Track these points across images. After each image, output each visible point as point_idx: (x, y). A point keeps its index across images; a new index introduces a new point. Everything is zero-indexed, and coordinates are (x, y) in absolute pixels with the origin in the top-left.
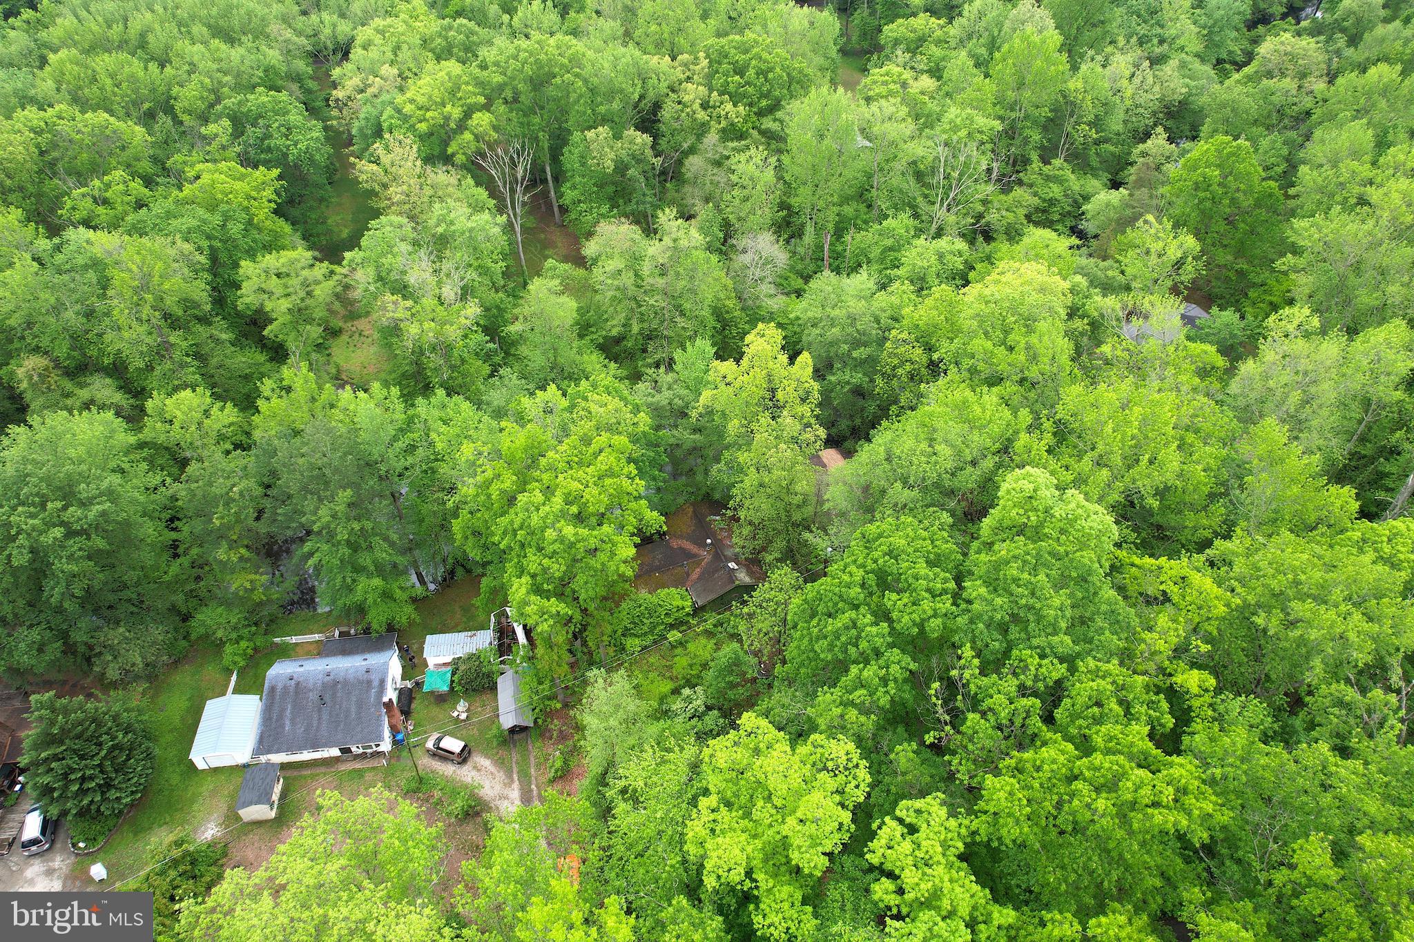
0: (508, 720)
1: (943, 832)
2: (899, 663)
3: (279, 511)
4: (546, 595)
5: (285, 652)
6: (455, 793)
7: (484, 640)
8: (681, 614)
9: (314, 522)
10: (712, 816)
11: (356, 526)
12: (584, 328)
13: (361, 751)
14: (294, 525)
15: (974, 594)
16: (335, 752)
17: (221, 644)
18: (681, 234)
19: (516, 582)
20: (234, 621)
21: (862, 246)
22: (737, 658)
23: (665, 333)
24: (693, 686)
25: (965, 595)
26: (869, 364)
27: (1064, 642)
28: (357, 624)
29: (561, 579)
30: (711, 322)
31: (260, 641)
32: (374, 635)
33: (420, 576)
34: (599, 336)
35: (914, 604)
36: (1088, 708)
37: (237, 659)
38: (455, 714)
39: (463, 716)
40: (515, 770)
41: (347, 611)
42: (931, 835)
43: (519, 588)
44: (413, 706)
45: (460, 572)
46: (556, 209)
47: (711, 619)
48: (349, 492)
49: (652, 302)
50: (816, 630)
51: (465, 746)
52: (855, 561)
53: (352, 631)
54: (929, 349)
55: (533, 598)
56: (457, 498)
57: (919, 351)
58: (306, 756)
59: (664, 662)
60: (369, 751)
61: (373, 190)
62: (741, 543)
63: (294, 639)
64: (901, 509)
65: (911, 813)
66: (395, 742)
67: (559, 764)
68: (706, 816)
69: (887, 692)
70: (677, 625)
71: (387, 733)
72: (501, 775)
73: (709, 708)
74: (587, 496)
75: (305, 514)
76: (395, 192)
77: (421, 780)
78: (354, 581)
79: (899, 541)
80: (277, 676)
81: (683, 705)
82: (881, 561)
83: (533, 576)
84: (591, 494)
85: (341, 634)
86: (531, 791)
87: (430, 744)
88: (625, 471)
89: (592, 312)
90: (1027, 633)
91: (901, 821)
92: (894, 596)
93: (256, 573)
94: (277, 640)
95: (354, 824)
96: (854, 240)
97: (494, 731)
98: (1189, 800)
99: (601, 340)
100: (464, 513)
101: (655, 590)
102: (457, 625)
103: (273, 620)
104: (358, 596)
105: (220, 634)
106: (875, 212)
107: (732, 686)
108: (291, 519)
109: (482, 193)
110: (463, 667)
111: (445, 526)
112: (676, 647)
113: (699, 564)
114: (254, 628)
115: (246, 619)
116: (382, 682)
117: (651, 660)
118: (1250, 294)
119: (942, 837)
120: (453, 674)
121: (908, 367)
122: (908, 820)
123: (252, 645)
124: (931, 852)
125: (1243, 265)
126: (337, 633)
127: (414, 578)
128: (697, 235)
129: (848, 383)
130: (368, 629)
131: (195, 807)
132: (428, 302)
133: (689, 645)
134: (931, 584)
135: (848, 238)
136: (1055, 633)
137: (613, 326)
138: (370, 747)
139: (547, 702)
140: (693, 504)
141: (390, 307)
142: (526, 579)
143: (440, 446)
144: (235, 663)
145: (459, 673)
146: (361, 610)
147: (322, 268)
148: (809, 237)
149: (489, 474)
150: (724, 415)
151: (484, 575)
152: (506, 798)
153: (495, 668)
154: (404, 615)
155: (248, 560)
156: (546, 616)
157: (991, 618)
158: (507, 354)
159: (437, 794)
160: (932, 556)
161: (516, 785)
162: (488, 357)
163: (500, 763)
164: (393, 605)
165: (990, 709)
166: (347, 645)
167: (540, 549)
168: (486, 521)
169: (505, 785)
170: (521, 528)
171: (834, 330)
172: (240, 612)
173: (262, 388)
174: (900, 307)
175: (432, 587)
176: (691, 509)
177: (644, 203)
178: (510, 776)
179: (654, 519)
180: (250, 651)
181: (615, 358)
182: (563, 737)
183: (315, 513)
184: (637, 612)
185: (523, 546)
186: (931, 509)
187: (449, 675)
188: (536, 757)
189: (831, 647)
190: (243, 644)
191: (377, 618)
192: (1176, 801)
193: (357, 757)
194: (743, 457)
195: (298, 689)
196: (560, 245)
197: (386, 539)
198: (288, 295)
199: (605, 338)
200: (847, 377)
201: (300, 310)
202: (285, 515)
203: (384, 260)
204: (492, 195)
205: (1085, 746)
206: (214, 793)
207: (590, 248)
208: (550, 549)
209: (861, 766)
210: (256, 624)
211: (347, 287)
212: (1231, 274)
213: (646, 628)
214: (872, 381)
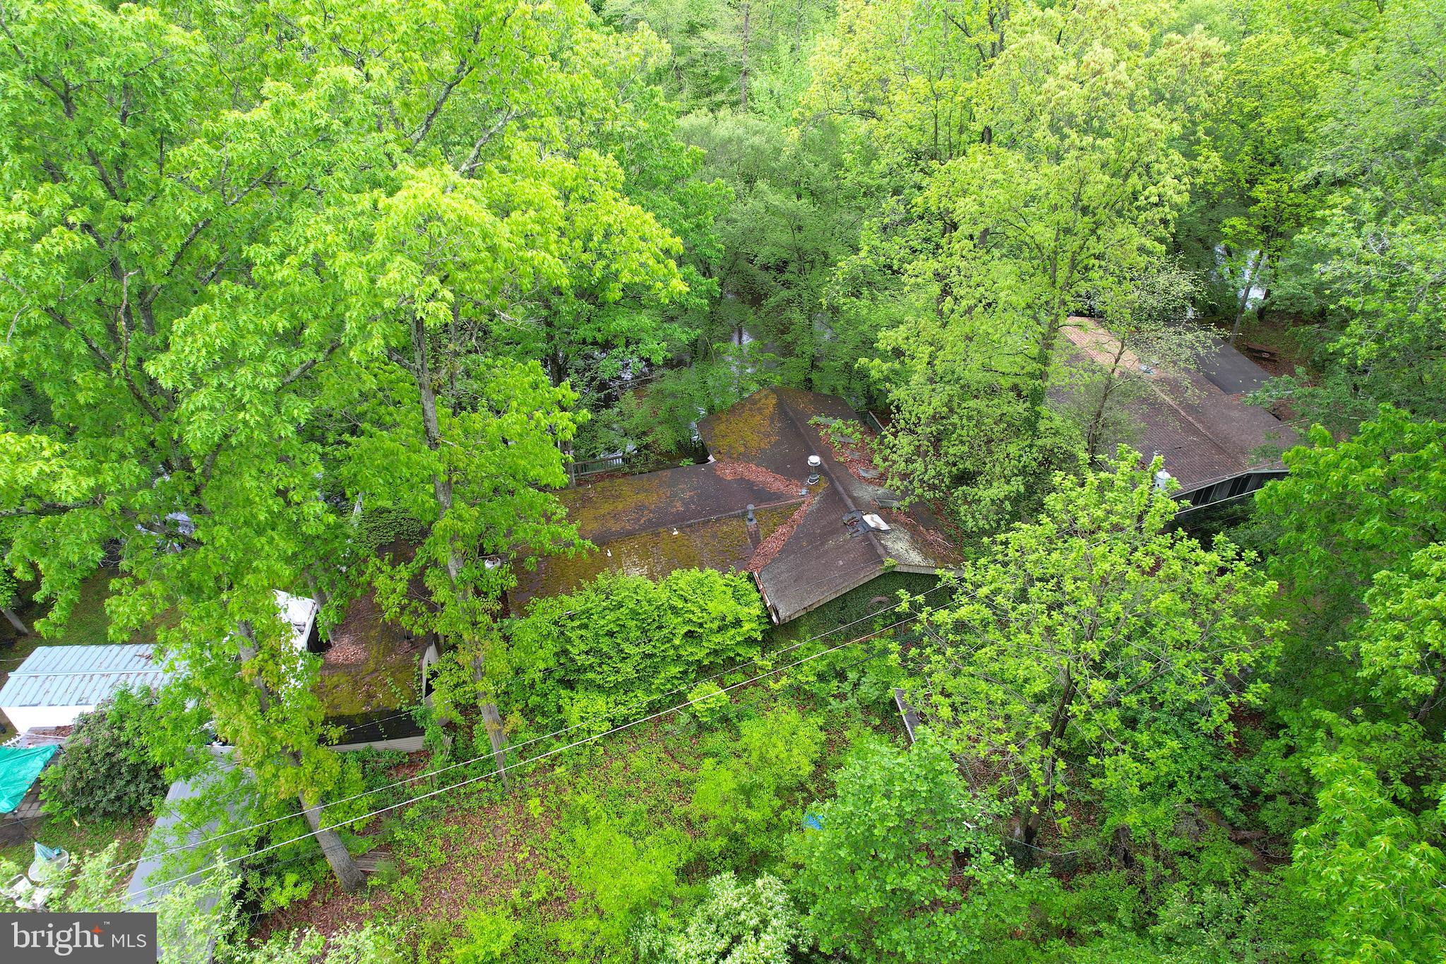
8: (728, 638)
22: (938, 795)
59: (673, 771)
70: (717, 668)
101: (666, 573)
112: (708, 730)
113: (785, 516)
133: (745, 727)
140: (779, 391)
176: (772, 400)
184: (608, 623)
213: (628, 669)
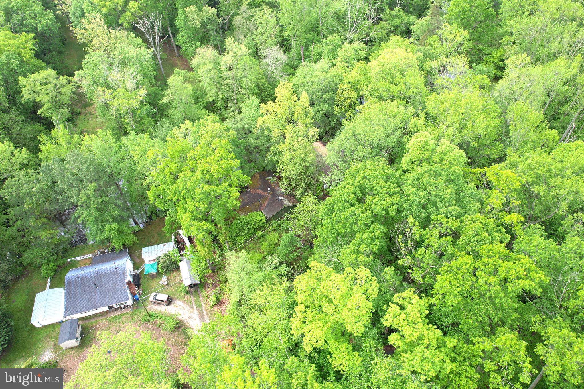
0: (187, 282)
1: (419, 307)
2: (378, 229)
3: (59, 198)
4: (200, 220)
5: (73, 265)
6: (166, 318)
7: (170, 247)
8: (261, 223)
9: (78, 201)
10: (303, 315)
11: (100, 200)
12: (197, 100)
13: (118, 306)
14: (68, 203)
15: (409, 192)
16: (106, 309)
17: (39, 267)
18: (237, 49)
19: (184, 216)
20: (44, 254)
21: (318, 51)
22: (292, 239)
23: (235, 97)
24: (272, 255)
25: (405, 193)
26: (331, 101)
27: (456, 210)
28: (107, 247)
29: (206, 212)
30: (256, 90)
31: (60, 262)
32: (117, 251)
33: (135, 221)
34: (204, 102)
35: (381, 200)
36: (473, 237)
37: (49, 272)
38: (161, 283)
39: (166, 283)
40: (194, 304)
41: (102, 242)
42: (414, 309)
43: (185, 219)
44: (141, 281)
45: (154, 217)
46: (175, 49)
47: (275, 224)
48: (94, 184)
49: (227, 82)
50: (335, 219)
51: (169, 297)
52: (349, 183)
53: (106, 251)
54: (357, 90)
55: (194, 222)
56: (148, 181)
57: (353, 93)
58: (91, 313)
59: (256, 246)
60: (122, 306)
61: (85, 43)
62: (284, 188)
63: (78, 259)
64: (363, 159)
65: (401, 299)
66: (134, 300)
67: (214, 299)
68: (301, 316)
69: (375, 244)
70: (260, 228)
71: (130, 296)
72: (187, 308)
73: (281, 263)
74: (212, 171)
75: (73, 197)
76: (96, 43)
77: (150, 316)
78: (103, 227)
79: (368, 172)
80: (71, 277)
81: (269, 264)
82: (362, 182)
83: (192, 212)
84: (215, 169)
85: (101, 253)
86: (203, 313)
87: (151, 298)
88: (230, 156)
89: (199, 92)
90: (437, 207)
91: (397, 304)
92: (371, 198)
93: (53, 230)
94: (69, 260)
95: (119, 345)
96: (314, 49)
97: (181, 288)
98: (533, 274)
99: (205, 105)
100: (152, 187)
101: (247, 214)
102: (156, 241)
103: (65, 251)
104: (106, 234)
105: (38, 261)
106: (321, 36)
107: (291, 252)
108: (67, 201)
109: (139, 40)
110: (162, 261)
111: (144, 196)
112: (260, 238)
113: (266, 200)
114: (56, 256)
115: (51, 252)
116: (124, 272)
117: (250, 245)
118: (485, 59)
119: (419, 309)
120: (158, 264)
121: (349, 100)
122: (400, 303)
123: (56, 264)
124: (415, 317)
125: (480, 47)
126: (98, 253)
127: (132, 222)
128: (245, 49)
129: (322, 110)
130: (113, 249)
131: (37, 346)
132: (120, 90)
133: (266, 237)
134: (388, 190)
135: (311, 48)
136: (450, 206)
137: (211, 97)
138: (123, 304)
139: (205, 271)
140: (259, 173)
141: (101, 93)
142: (188, 214)
143: (136, 157)
144: (48, 274)
145: (161, 263)
146: (109, 240)
147: (63, 79)
148: (293, 50)
149: (163, 165)
150: (269, 129)
151: (166, 216)
152: (192, 318)
153: (177, 259)
154: (131, 240)
155: (47, 224)
156: (201, 231)
157: (419, 202)
158: (162, 115)
159: (159, 321)
160: (385, 177)
161: (195, 311)
162: (153, 116)
163: (186, 302)
164: (124, 236)
165: (428, 245)
166: (103, 258)
167: (193, 199)
168: (164, 189)
169: (190, 312)
170: (182, 190)
171: (313, 86)
172: (47, 249)
173: (41, 140)
174: (341, 74)
175: (141, 226)
176: (258, 175)
177: (216, 40)
178: (192, 307)
179: (246, 179)
180: (55, 267)
181: (213, 111)
182: (215, 286)
183: (78, 196)
184: (240, 224)
185: (184, 198)
186: (377, 157)
187: (156, 265)
188: (203, 297)
189: (344, 226)
190: (51, 265)
191: (117, 243)
192: (526, 275)
193: (116, 309)
194: (281, 147)
195: (82, 281)
196: (179, 65)
197: (116, 205)
198: (48, 94)
199: (207, 103)
200: (322, 108)
201: (56, 101)
202: (62, 199)
203: (94, 73)
204: (144, 41)
205: (476, 255)
206: (46, 338)
207: (194, 62)
208: (198, 199)
209: (373, 280)
210: (57, 254)
211: (78, 88)
212: (476, 51)
213: (245, 232)
214: (333, 109)
